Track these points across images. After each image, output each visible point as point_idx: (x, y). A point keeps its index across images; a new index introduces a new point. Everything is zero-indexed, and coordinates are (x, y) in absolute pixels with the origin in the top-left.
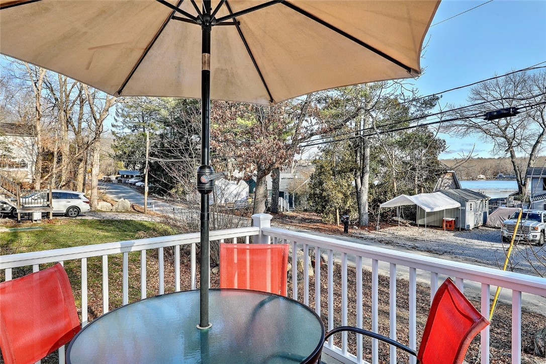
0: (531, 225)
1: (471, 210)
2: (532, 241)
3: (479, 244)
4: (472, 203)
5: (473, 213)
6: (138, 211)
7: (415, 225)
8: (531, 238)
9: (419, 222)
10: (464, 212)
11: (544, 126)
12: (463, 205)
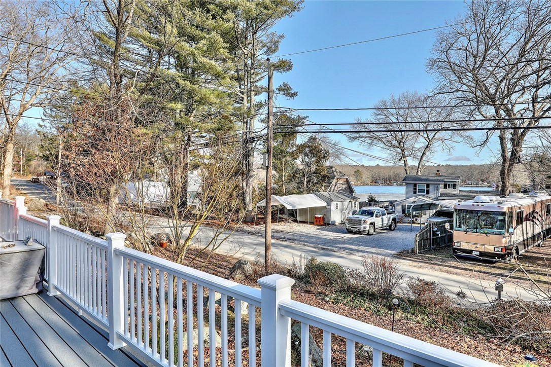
0: (363, 219)
1: (337, 208)
2: (364, 231)
3: (329, 234)
4: (339, 203)
5: (339, 212)
6: (51, 210)
7: (295, 221)
8: (362, 229)
9: (299, 219)
10: (329, 210)
11: (428, 140)
12: (329, 204)
